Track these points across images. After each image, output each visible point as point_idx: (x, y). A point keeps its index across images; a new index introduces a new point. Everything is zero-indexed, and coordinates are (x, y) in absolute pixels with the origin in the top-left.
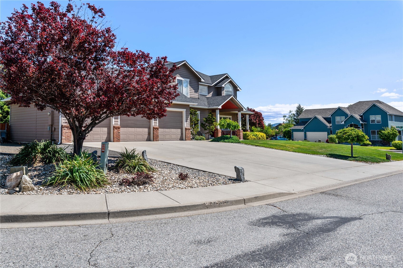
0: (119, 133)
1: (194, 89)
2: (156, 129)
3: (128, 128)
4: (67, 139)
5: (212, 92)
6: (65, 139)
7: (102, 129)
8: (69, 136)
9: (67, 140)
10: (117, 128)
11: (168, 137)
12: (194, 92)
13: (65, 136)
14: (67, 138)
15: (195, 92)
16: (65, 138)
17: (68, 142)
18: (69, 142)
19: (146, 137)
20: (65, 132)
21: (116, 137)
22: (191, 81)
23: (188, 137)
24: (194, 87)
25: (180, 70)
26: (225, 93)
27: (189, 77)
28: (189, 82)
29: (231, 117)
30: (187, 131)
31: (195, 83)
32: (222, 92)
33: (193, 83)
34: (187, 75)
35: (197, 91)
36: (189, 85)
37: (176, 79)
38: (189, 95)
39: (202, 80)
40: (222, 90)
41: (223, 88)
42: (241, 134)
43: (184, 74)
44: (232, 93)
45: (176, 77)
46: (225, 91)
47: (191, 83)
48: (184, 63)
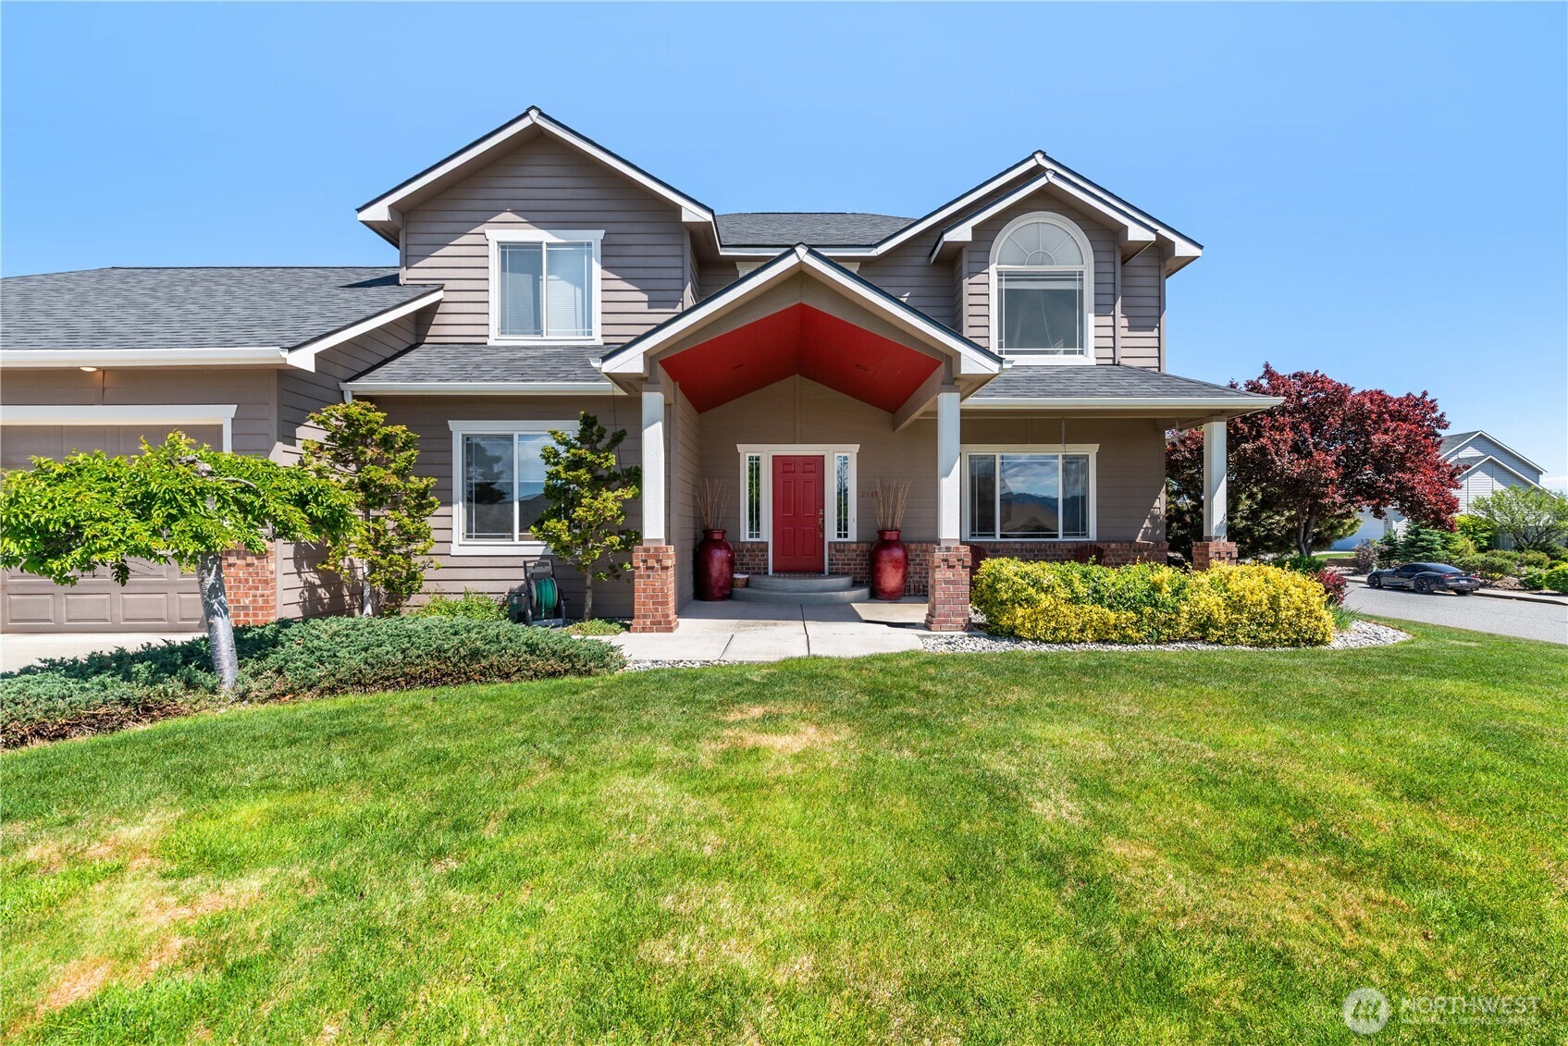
11: (87, 604)
12: (644, 307)
22: (617, 239)
23: (245, 608)
24: (651, 273)
25: (528, 182)
26: (1000, 291)
27: (602, 216)
28: (597, 249)
29: (1091, 450)
30: (234, 565)
31: (654, 251)
32: (966, 281)
33: (635, 250)
34: (583, 205)
35: (673, 295)
36: (597, 268)
37: (490, 243)
38: (597, 330)
39: (691, 214)
40: (965, 272)
41: (980, 257)
42: (948, 582)
43: (558, 205)
44: (1085, 277)
45: (487, 232)
46: (996, 277)
47: (626, 251)
48: (525, 123)
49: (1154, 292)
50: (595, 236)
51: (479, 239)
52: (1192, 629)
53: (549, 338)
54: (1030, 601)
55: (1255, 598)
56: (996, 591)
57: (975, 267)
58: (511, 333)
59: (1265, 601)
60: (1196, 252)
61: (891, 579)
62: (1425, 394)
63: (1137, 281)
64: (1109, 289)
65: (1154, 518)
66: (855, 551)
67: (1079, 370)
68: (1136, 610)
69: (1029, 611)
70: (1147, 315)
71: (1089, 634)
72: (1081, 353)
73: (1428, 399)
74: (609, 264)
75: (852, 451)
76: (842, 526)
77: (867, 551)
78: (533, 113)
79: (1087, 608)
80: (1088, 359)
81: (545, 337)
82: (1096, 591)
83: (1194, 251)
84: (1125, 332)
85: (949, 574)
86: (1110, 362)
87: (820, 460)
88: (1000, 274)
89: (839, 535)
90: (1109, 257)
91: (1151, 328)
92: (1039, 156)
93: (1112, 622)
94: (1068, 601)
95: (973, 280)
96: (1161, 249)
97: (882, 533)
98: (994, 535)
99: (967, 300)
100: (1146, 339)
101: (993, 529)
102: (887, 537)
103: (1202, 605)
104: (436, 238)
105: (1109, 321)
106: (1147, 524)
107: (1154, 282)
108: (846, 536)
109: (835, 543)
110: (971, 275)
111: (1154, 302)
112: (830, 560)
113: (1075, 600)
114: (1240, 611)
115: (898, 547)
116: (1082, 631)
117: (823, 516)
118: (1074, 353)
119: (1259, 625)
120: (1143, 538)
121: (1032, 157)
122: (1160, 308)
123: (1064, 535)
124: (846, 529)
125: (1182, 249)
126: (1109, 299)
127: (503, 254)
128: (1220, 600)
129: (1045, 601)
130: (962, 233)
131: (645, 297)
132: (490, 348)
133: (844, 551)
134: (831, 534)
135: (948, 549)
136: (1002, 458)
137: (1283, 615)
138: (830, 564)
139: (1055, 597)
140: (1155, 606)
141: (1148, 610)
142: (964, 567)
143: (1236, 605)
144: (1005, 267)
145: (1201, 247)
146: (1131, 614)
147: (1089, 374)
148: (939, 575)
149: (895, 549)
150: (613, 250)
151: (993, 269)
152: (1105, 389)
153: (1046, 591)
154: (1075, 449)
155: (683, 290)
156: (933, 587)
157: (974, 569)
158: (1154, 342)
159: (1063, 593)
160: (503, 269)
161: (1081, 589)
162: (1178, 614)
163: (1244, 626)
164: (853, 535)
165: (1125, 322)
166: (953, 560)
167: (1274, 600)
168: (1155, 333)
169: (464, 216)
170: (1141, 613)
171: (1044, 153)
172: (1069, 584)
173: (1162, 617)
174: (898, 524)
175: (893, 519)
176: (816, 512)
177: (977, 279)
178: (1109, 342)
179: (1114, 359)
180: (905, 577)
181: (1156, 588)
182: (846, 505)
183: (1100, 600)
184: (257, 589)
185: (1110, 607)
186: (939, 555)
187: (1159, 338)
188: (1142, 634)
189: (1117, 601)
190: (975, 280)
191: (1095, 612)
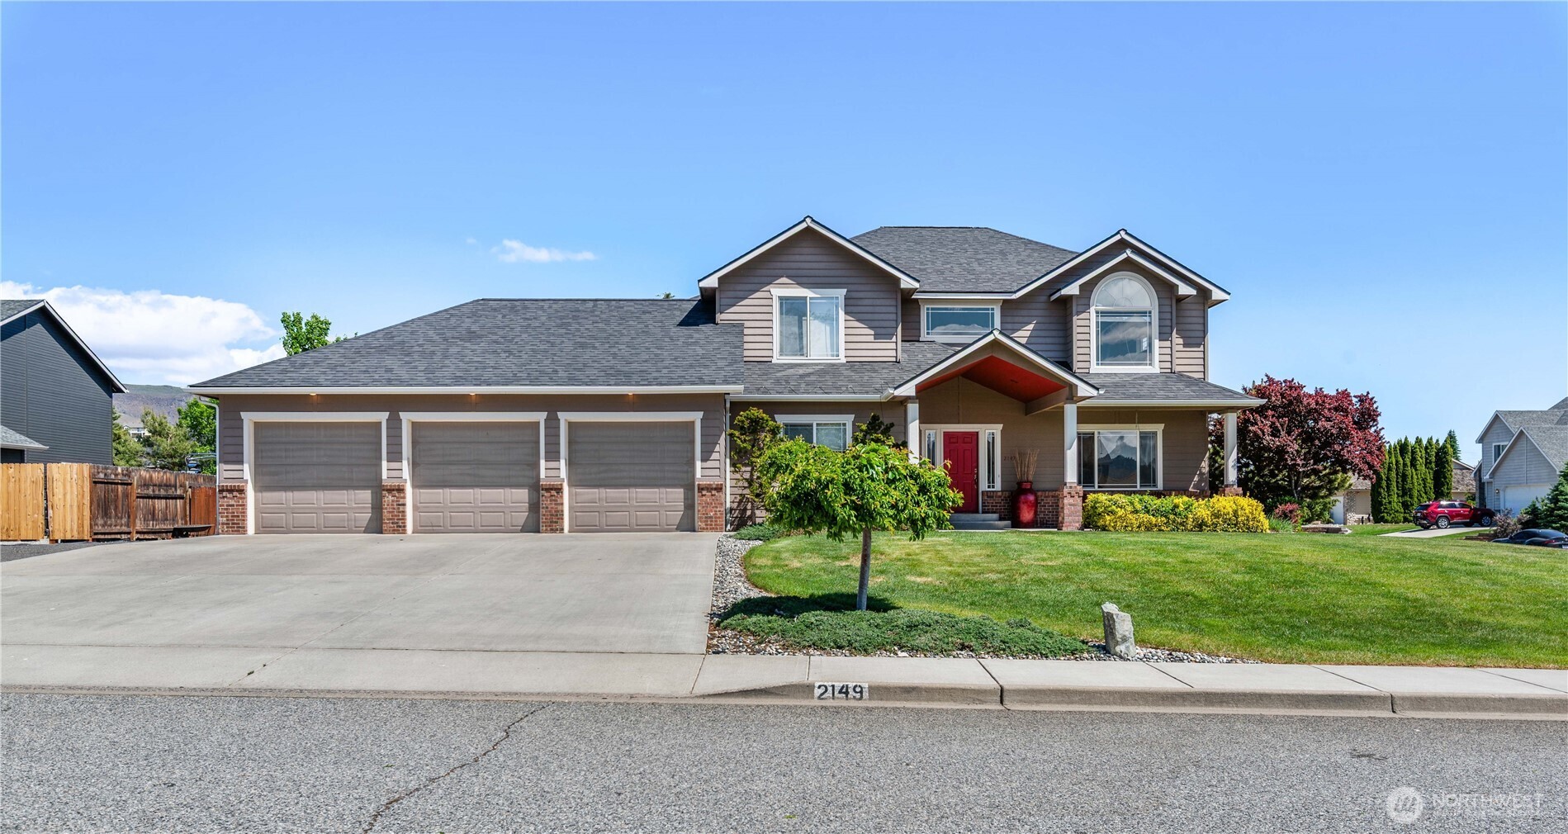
0: (399, 505)
1: (869, 328)
2: (552, 489)
3: (447, 490)
4: (233, 524)
5: (1031, 327)
6: (227, 524)
7: (355, 494)
8: (238, 516)
9: (231, 527)
10: (393, 490)
11: (617, 517)
12: (871, 338)
13: (227, 516)
14: (233, 520)
15: (877, 336)
16: (227, 520)
17: (236, 531)
18: (239, 531)
19: (522, 517)
20: (227, 506)
21: (388, 519)
22: (855, 295)
23: (711, 517)
24: (876, 317)
25: (798, 258)
26: (1097, 323)
27: (844, 280)
28: (842, 301)
29: (1159, 428)
30: (705, 495)
31: (878, 302)
32: (1075, 318)
33: (866, 302)
34: (832, 273)
35: (890, 331)
36: (842, 313)
37: (774, 298)
38: (842, 353)
39: (906, 283)
40: (1074, 312)
41: (1084, 301)
42: (1070, 505)
43: (817, 273)
44: (1152, 314)
45: (771, 290)
46: (1095, 314)
47: (860, 302)
48: (804, 225)
49: (1201, 321)
50: (841, 293)
51: (766, 295)
52: (1195, 527)
53: (811, 358)
54: (1113, 512)
55: (1226, 511)
56: (1096, 508)
57: (1081, 308)
58: (786, 355)
59: (1231, 512)
60: (1226, 297)
61: (1027, 515)
62: (1368, 393)
63: (1188, 313)
64: (1168, 323)
65: (1201, 474)
66: (1000, 497)
67: (1149, 376)
68: (1166, 517)
69: (1113, 517)
70: (1196, 337)
71: (1143, 528)
72: (1150, 364)
73: (1370, 396)
74: (849, 311)
75: (997, 429)
76: (991, 479)
77: (1009, 497)
78: (808, 220)
79: (1142, 515)
80: (1155, 369)
81: (809, 358)
82: (1146, 507)
83: (1222, 296)
84: (1181, 348)
85: (1071, 501)
86: (1169, 371)
87: (975, 436)
88: (1097, 312)
89: (989, 487)
90: (1167, 302)
91: (1198, 345)
92: (1122, 233)
93: (1154, 523)
94: (1132, 512)
95: (1080, 317)
96: (1204, 295)
97: (1020, 484)
98: (1094, 486)
99: (1076, 330)
100: (1196, 353)
101: (1093, 483)
102: (1023, 487)
103: (1199, 514)
104: (740, 294)
105: (1168, 344)
106: (1196, 479)
107: (1200, 313)
108: (993, 487)
109: (987, 492)
110: (1078, 313)
111: (1200, 327)
112: (983, 503)
113: (1136, 512)
114: (1218, 518)
115: (1032, 494)
116: (1139, 527)
117: (977, 474)
118: (1146, 364)
119: (1228, 524)
120: (1193, 488)
121: (1118, 233)
122: (1205, 332)
123: (1141, 486)
124: (993, 482)
125: (1217, 294)
126: (1168, 330)
127: (781, 304)
128: (1209, 512)
129: (1121, 512)
130: (1073, 289)
131: (873, 333)
132: (775, 364)
133: (993, 497)
134: (983, 486)
135: (1071, 487)
136: (1099, 433)
137: (1239, 519)
138: (983, 506)
139: (1125, 510)
140: (1175, 515)
141: (1172, 517)
142: (1079, 497)
143: (1216, 515)
144: (1101, 308)
145: (1229, 294)
146: (1163, 519)
147: (1154, 380)
148: (1066, 501)
149: (1029, 494)
150: (851, 302)
151: (1092, 310)
152: (1162, 393)
153: (1121, 508)
154: (1148, 428)
155: (897, 328)
156: (1063, 508)
157: (1084, 498)
158: (1201, 355)
159: (1130, 508)
160: (781, 313)
161: (1139, 506)
162: (1187, 518)
163: (1220, 525)
164: (998, 486)
165: (1181, 341)
166: (1073, 493)
167: (1235, 513)
168: (1201, 348)
169: (756, 280)
170: (1169, 518)
171: (1126, 231)
172: (1132, 503)
173: (1179, 520)
174: (1031, 478)
175: (1027, 475)
176: (973, 470)
177: (1082, 316)
178: (1168, 358)
179: (1171, 369)
180: (1036, 513)
181: (1176, 506)
182: (993, 463)
183: (1148, 512)
184: (717, 507)
185: (1153, 515)
186: (1066, 490)
187: (1204, 352)
188: (1169, 529)
189: (1157, 512)
190: (1081, 316)
191: (1145, 517)
